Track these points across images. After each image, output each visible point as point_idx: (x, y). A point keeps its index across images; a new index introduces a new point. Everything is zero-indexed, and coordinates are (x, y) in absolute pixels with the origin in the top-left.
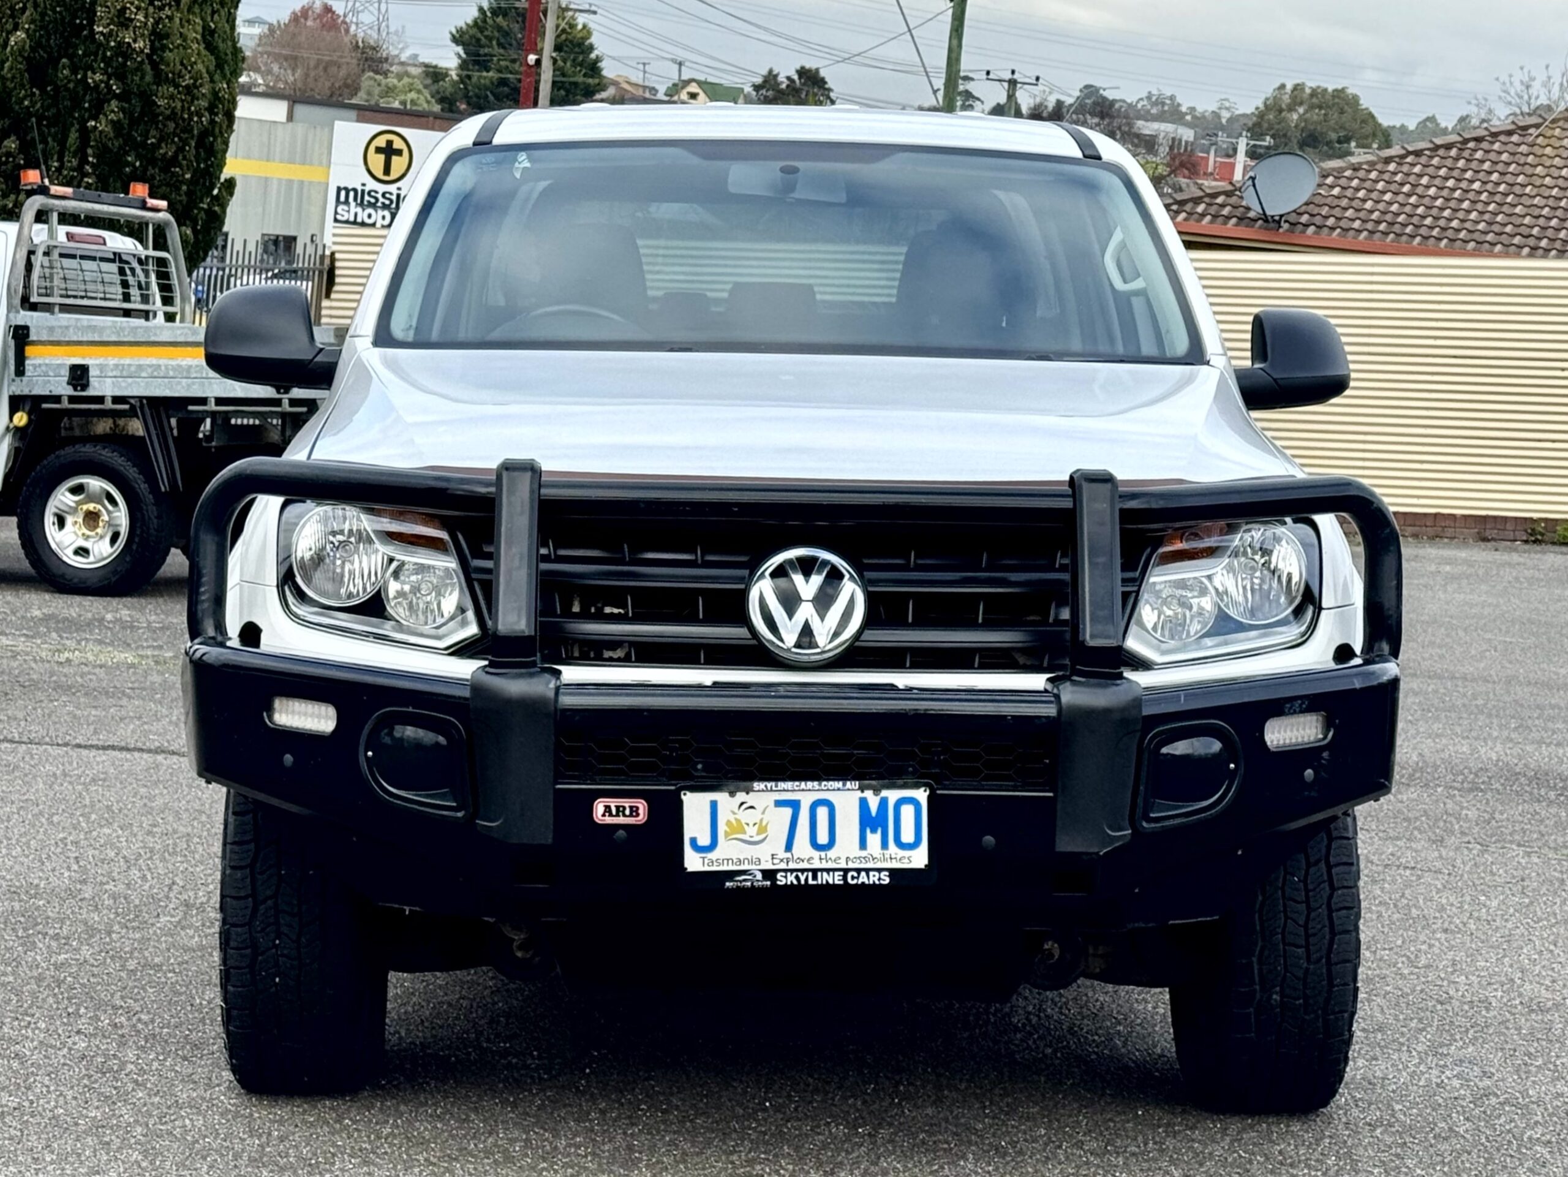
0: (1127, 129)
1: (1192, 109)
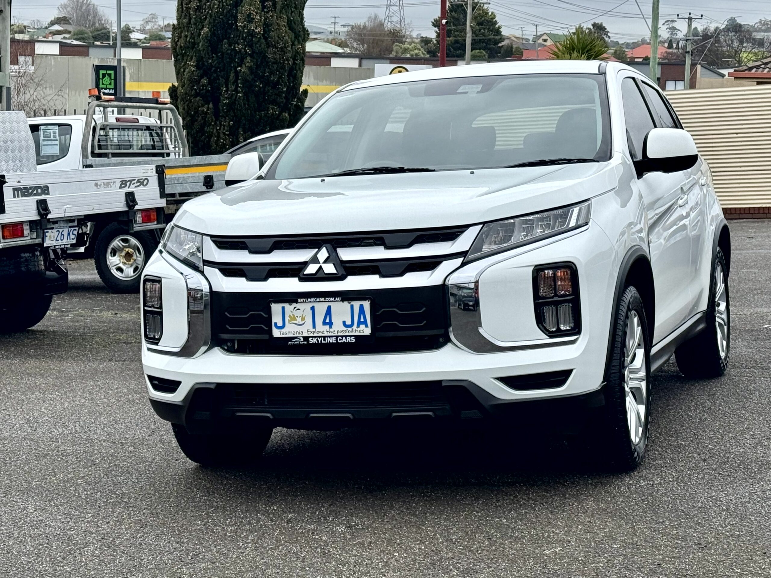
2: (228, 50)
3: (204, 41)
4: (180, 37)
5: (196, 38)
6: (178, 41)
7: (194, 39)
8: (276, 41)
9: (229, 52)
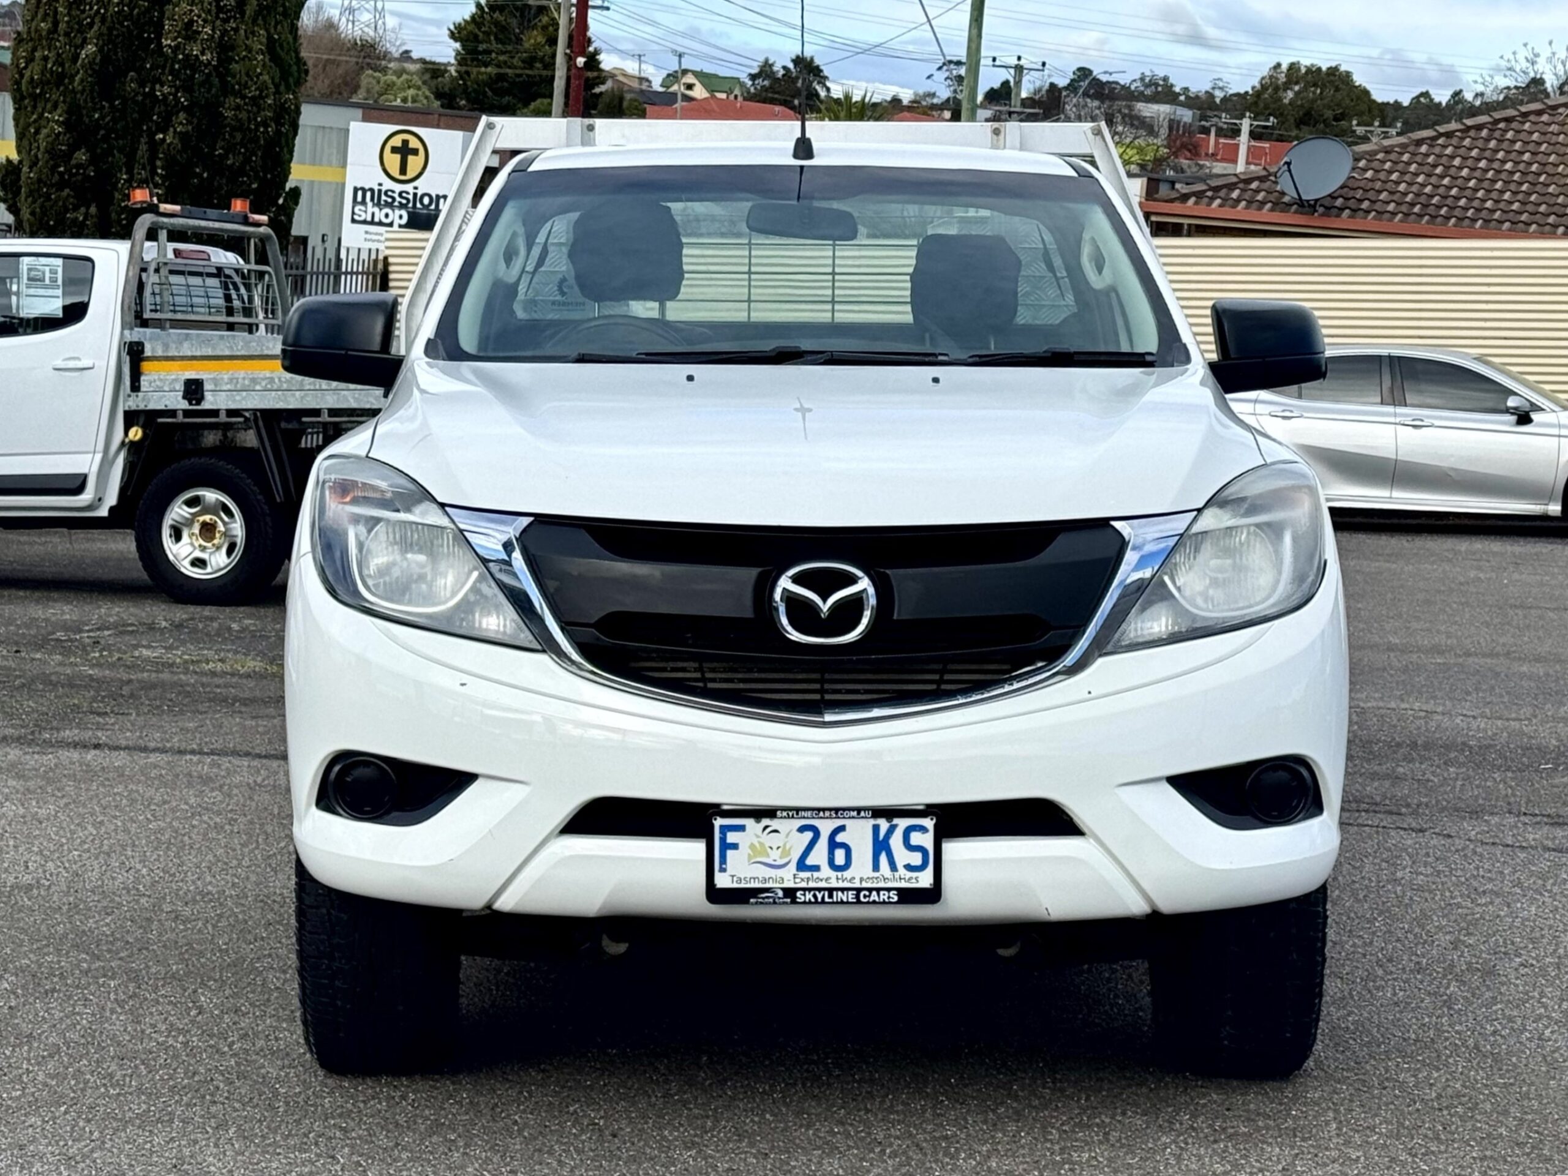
0: (1126, 111)
1: (1186, 90)
2: (136, 94)
3: (86, 72)
4: (30, 60)
5: (67, 65)
6: (25, 68)
7: (62, 65)
8: (243, 82)
9: (140, 98)
